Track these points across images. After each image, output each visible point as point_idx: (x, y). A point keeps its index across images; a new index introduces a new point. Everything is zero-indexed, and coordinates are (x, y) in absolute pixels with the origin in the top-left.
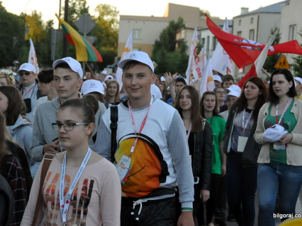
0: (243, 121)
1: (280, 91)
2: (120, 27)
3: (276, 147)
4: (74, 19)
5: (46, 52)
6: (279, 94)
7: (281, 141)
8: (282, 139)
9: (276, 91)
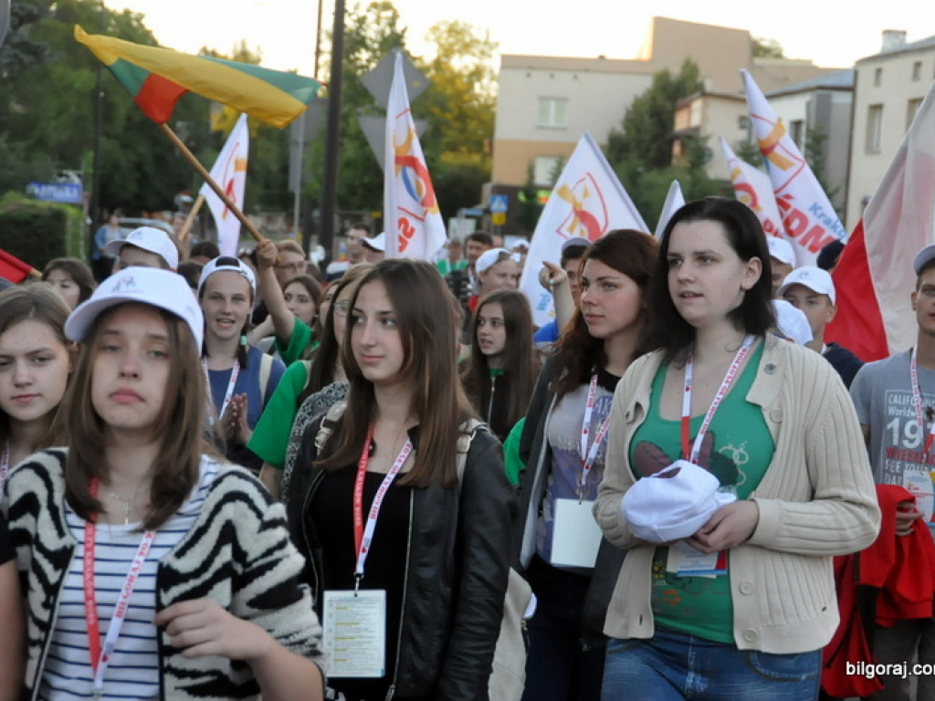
0: (584, 427)
1: (701, 300)
2: (501, 90)
3: (673, 566)
4: (362, 67)
5: (274, 167)
6: (691, 310)
7: (704, 537)
8: (710, 527)
9: (682, 296)
